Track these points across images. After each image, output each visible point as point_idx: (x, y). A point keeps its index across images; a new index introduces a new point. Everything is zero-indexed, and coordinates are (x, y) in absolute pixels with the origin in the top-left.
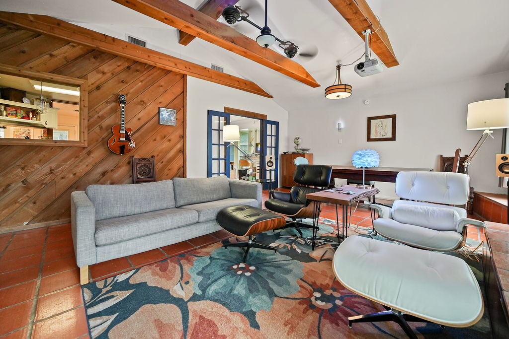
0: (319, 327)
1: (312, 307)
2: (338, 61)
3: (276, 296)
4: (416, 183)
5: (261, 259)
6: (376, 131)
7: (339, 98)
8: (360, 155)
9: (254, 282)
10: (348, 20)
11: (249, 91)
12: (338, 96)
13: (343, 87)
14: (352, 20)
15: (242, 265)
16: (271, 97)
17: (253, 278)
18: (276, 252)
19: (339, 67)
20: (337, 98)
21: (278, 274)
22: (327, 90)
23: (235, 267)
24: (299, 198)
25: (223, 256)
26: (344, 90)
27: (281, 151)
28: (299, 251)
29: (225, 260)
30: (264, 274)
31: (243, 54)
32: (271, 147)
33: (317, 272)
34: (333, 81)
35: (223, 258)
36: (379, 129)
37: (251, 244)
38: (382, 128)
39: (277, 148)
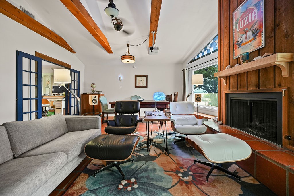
0: (202, 191)
1: (187, 183)
2: (128, 42)
3: (168, 189)
4: (177, 107)
5: (129, 171)
6: (139, 82)
7: (129, 63)
8: (159, 95)
9: (147, 189)
10: (151, 22)
11: (58, 44)
12: (128, 62)
13: (132, 57)
14: (153, 23)
15: (124, 182)
16: (74, 52)
17: (141, 187)
18: (133, 162)
19: (128, 45)
20: (127, 63)
21: (152, 175)
22: (123, 57)
23: (121, 187)
24: (121, 122)
25: (100, 184)
26: (132, 59)
27: (81, 92)
28: (143, 155)
29: (107, 186)
30: (145, 180)
31: (75, 13)
32: (75, 89)
33: (165, 163)
34: (124, 52)
35: (102, 185)
36: (140, 82)
37: (117, 163)
38: (141, 81)
39: (78, 89)
